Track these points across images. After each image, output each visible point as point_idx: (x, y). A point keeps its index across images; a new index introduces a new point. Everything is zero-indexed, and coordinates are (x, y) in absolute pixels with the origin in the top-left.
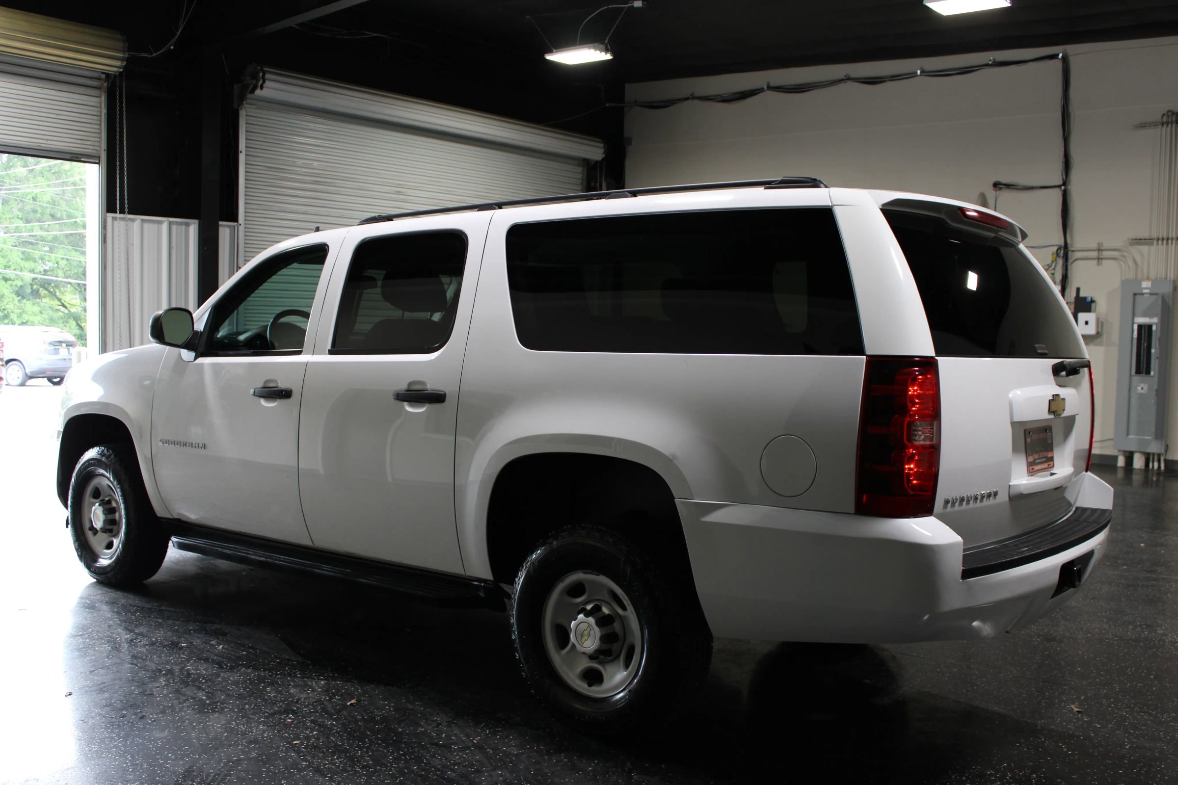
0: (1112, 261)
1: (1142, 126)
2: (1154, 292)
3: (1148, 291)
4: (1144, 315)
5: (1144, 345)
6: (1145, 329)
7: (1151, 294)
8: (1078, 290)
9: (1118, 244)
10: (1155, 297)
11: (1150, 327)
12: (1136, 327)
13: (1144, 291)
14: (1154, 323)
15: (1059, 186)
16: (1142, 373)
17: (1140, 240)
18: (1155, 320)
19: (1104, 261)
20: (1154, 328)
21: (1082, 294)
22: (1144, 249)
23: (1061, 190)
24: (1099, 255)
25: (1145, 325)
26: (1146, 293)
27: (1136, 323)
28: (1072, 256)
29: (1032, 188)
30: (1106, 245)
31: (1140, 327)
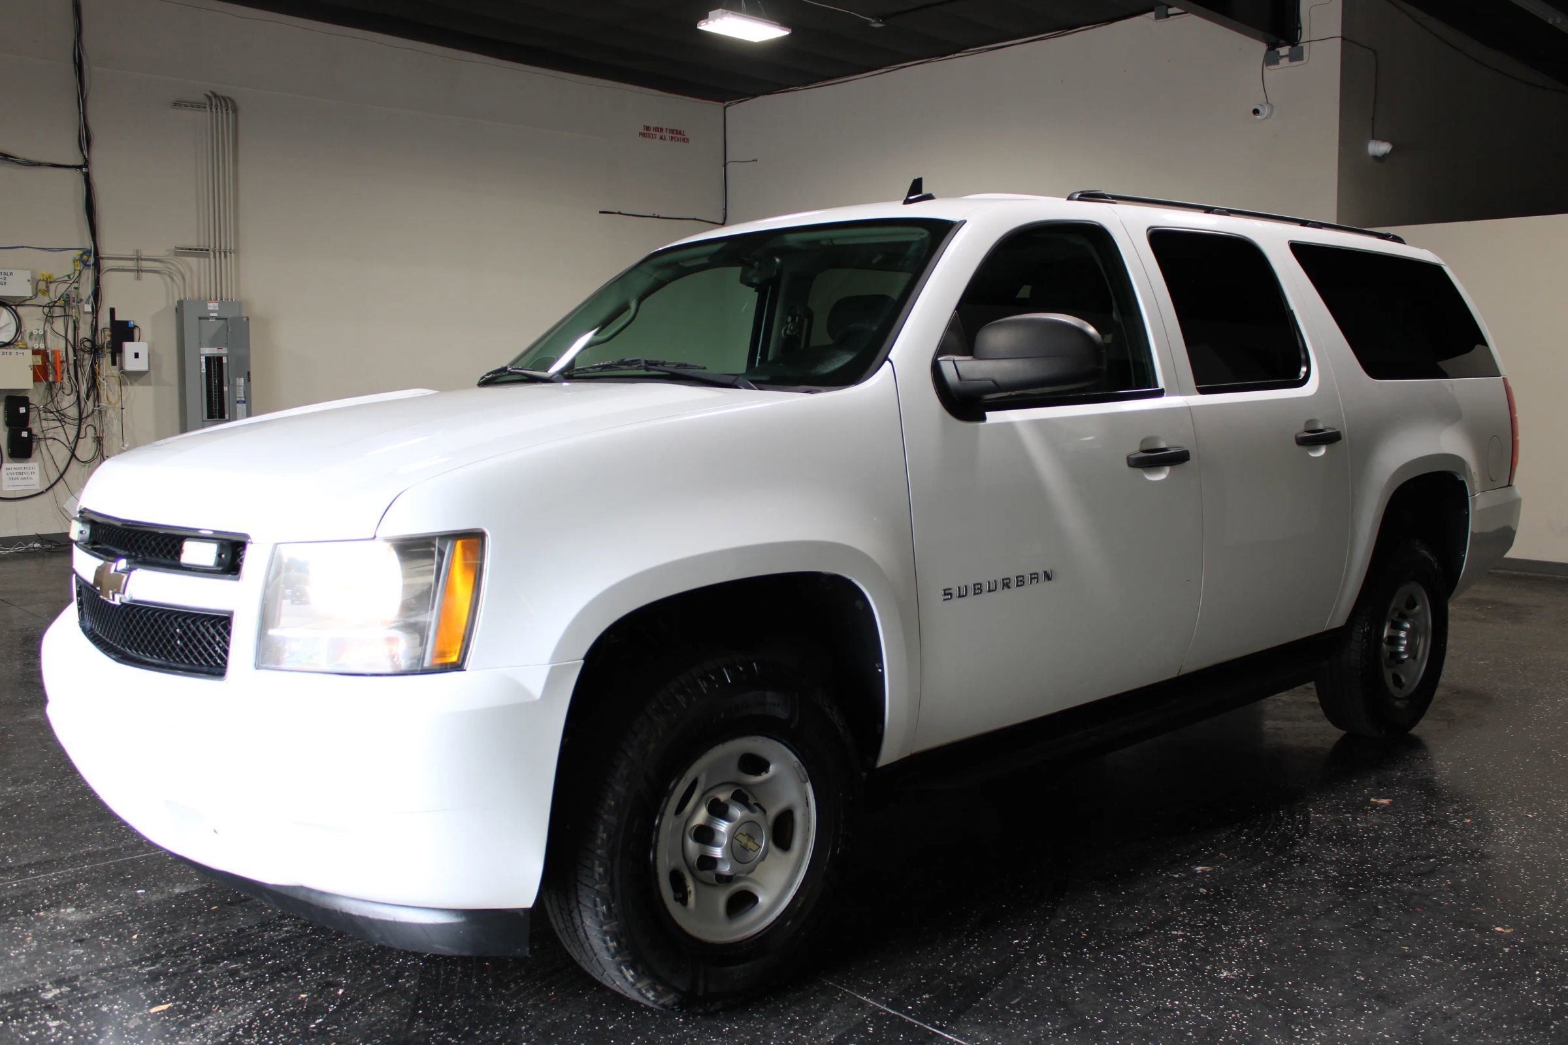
0: (156, 275)
1: (178, 104)
2: (222, 316)
3: (215, 315)
4: (212, 345)
5: (215, 383)
6: (214, 362)
7: (217, 318)
8: (112, 311)
9: (160, 253)
10: (222, 322)
11: (220, 359)
12: (203, 360)
13: (212, 315)
14: (224, 355)
15: (80, 167)
16: (215, 417)
17: (190, 249)
18: (224, 351)
19: (144, 275)
20: (225, 360)
21: (118, 318)
22: (192, 261)
23: (82, 172)
24: (138, 265)
25: (214, 357)
26: (212, 317)
27: (203, 355)
28: (106, 264)
29: (39, 164)
30: (145, 253)
31: (208, 359)
